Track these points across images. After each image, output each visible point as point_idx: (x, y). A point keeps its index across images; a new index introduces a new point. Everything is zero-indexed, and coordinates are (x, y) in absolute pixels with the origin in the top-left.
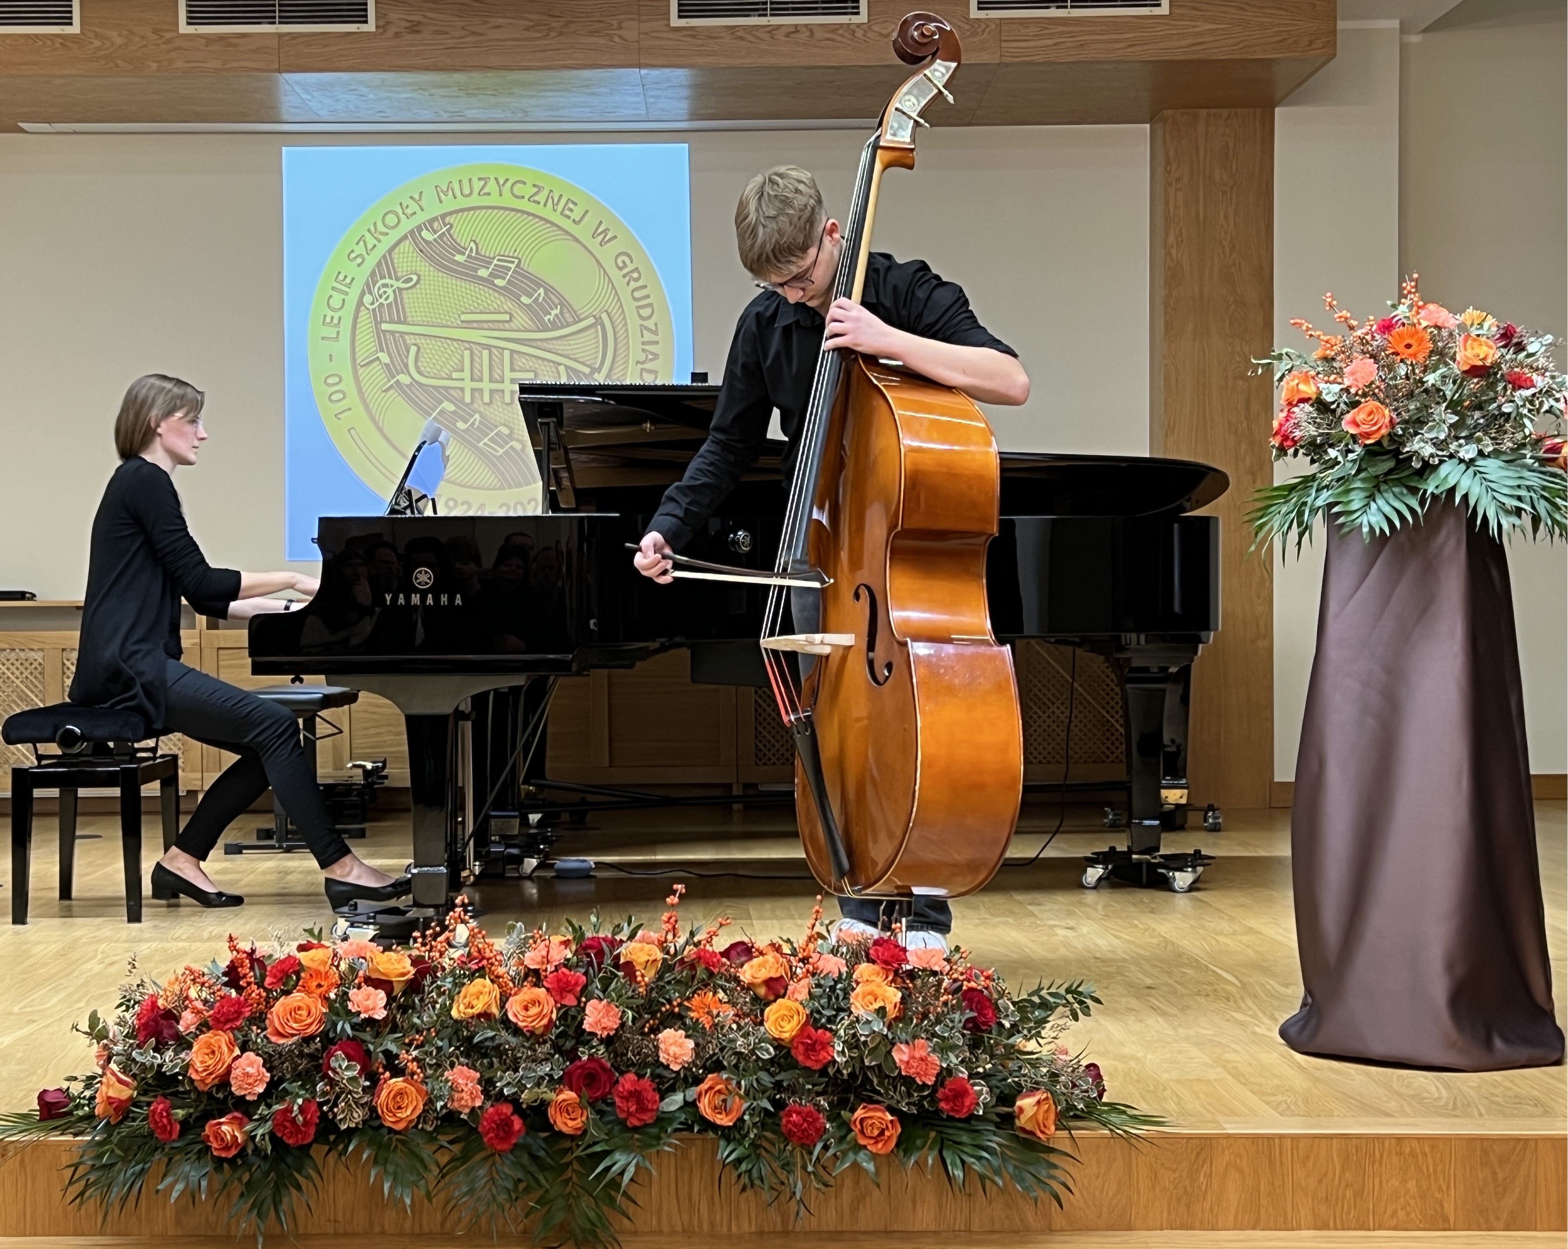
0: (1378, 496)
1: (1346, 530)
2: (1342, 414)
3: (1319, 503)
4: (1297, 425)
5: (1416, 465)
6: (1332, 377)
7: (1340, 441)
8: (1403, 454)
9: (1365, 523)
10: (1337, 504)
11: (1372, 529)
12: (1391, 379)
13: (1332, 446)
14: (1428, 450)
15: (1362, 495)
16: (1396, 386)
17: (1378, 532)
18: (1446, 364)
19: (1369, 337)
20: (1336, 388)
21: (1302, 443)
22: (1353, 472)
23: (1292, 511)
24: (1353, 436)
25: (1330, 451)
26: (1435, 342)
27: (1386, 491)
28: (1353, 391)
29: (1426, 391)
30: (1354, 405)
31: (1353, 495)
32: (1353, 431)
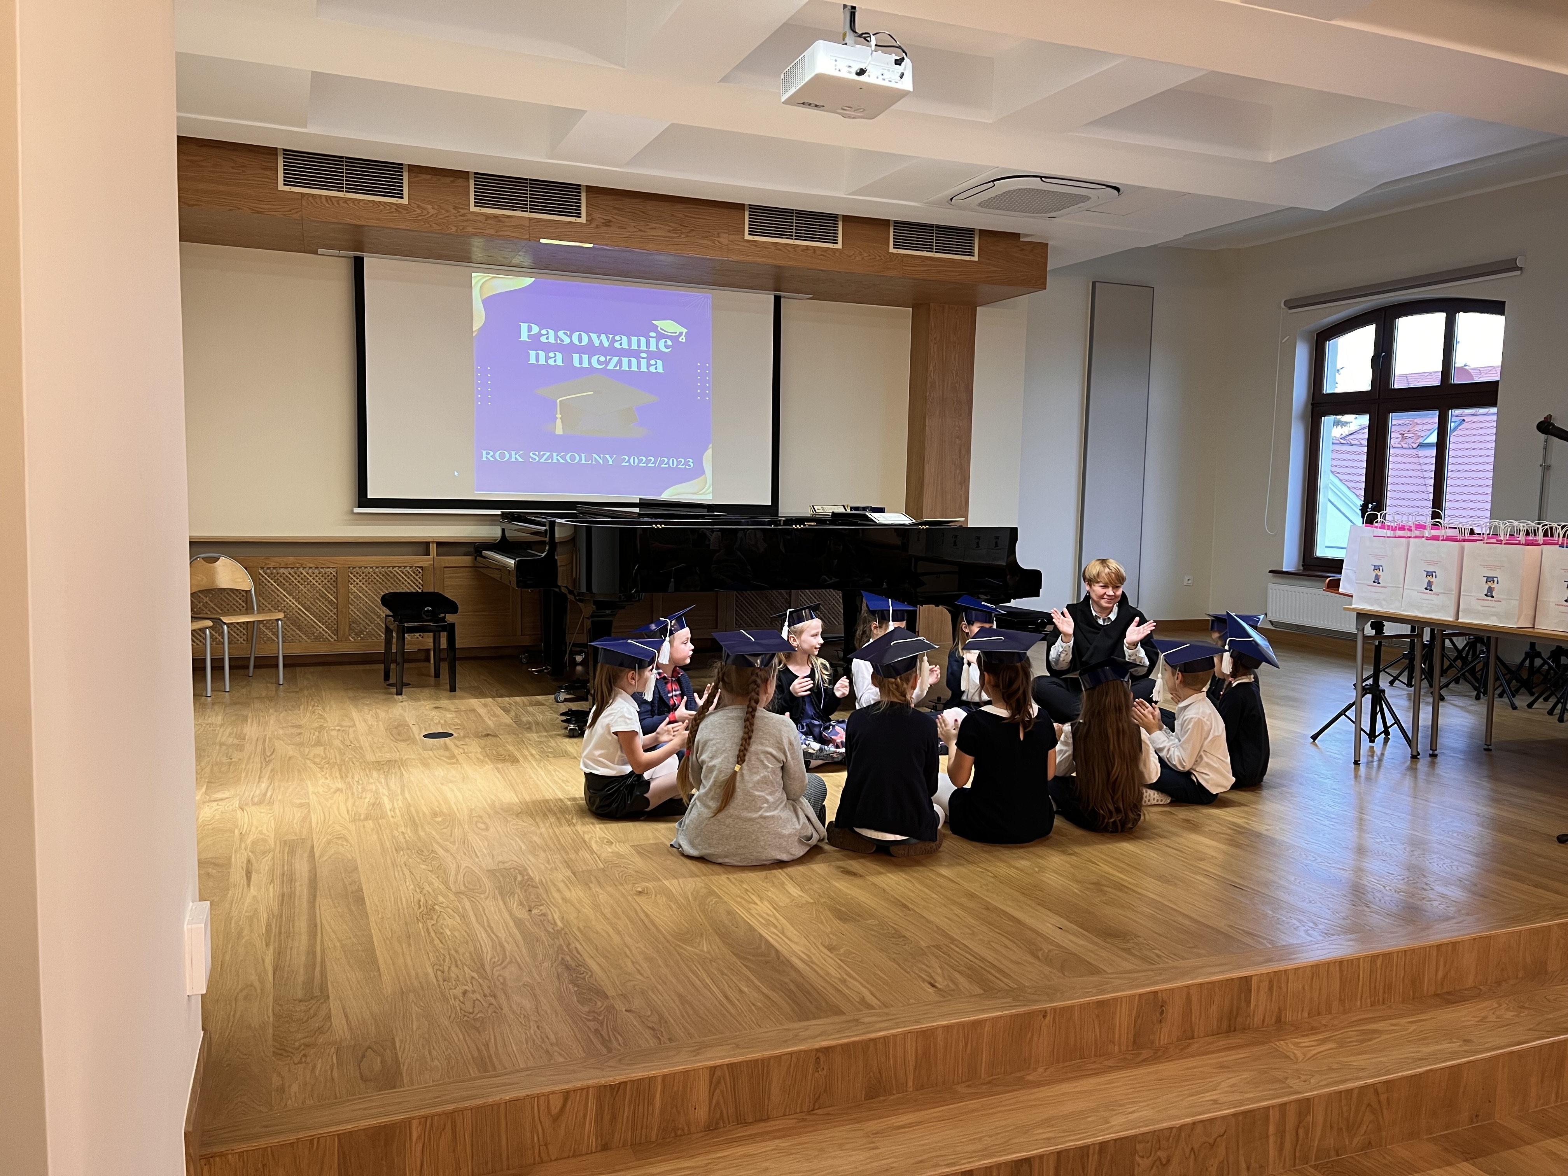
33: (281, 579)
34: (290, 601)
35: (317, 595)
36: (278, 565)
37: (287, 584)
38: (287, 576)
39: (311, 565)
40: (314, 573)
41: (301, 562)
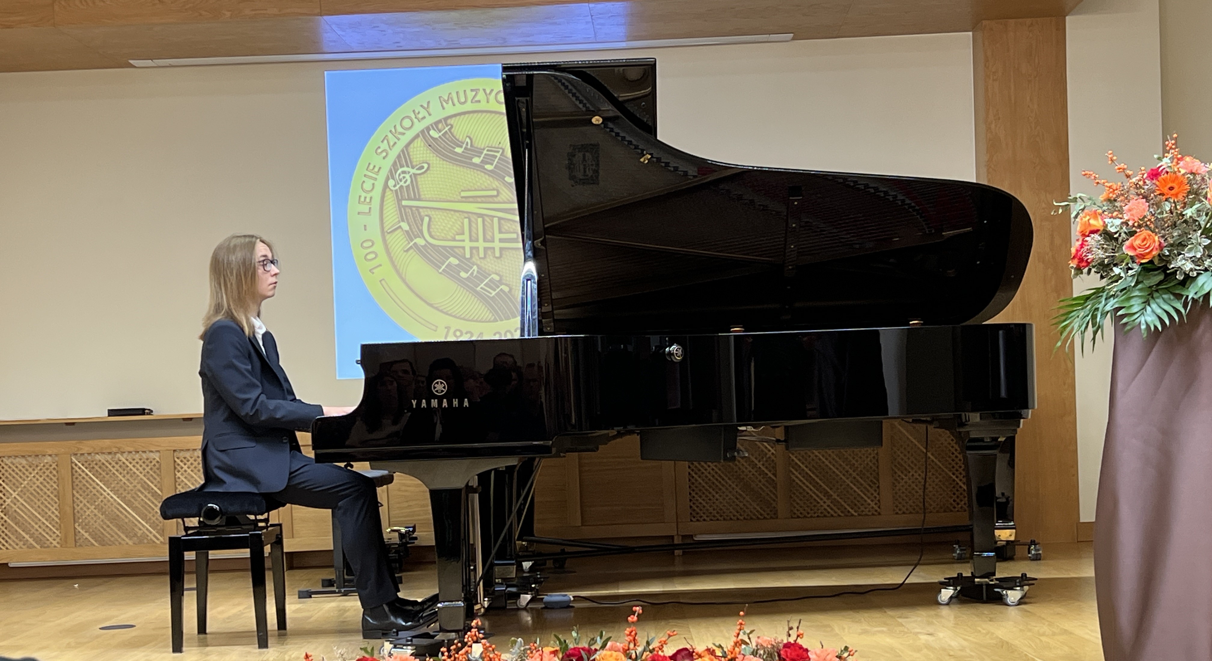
0: (1152, 301)
1: (1128, 327)
2: (1123, 241)
3: (1108, 308)
4: (1090, 251)
5: (1180, 277)
6: (1115, 214)
7: (1122, 262)
8: (1169, 269)
9: (1143, 322)
10: (1121, 308)
11: (1148, 326)
12: (1159, 214)
13: (1116, 265)
14: (1188, 266)
15: (1140, 301)
16: (1163, 219)
17: (1152, 328)
18: (1201, 201)
19: (1141, 183)
20: (1118, 222)
21: (1093, 264)
22: (1133, 284)
23: (1087, 316)
24: (1132, 257)
25: (1114, 269)
26: (1191, 185)
27: (1158, 298)
28: (1130, 223)
29: (1186, 222)
30: (1131, 234)
31: (1133, 302)
32: (1131, 253)
33: (97, 467)
34: (108, 494)
35: (139, 486)
36: (91, 450)
37: (104, 474)
38: (103, 464)
39: (131, 449)
40: (134, 460)
41: (118, 445)
